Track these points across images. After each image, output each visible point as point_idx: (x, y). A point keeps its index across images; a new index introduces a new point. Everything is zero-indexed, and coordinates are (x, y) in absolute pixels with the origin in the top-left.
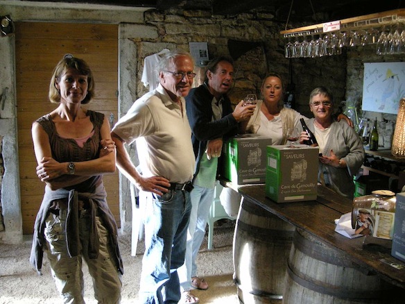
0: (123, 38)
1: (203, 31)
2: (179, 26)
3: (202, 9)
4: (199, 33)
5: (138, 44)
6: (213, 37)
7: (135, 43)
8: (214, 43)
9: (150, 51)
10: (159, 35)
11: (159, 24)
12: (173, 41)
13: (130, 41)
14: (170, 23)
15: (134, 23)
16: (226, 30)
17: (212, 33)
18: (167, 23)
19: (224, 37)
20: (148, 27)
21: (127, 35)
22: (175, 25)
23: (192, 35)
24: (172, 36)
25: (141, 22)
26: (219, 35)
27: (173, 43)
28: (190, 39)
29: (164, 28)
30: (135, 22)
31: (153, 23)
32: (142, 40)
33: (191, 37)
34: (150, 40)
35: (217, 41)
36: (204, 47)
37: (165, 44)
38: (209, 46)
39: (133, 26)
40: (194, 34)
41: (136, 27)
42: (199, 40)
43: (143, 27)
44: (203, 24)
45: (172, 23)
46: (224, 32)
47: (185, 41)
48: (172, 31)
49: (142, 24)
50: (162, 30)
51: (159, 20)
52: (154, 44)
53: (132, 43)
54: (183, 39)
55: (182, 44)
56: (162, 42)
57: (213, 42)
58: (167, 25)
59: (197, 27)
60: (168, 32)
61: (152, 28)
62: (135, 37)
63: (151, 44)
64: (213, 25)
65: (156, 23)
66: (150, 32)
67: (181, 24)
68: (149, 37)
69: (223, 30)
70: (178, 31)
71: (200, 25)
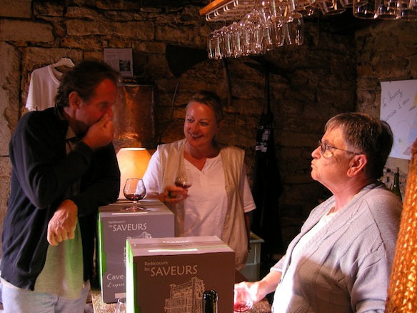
1: (126, 33)
2: (88, 23)
4: (119, 34)
5: (21, 49)
6: (142, 41)
7: (16, 48)
8: (144, 50)
9: (41, 61)
10: (56, 36)
11: (55, 20)
12: (77, 45)
13: (8, 46)
14: (74, 18)
15: (15, 19)
16: (163, 30)
17: (142, 35)
18: (69, 18)
19: (160, 41)
20: (38, 24)
21: (4, 36)
22: (81, 22)
23: (109, 37)
24: (76, 38)
25: (28, 16)
26: (152, 38)
27: (77, 49)
28: (105, 43)
29: (64, 26)
30: (18, 16)
31: (46, 18)
32: (29, 44)
33: (108, 41)
34: (41, 45)
35: (147, 47)
36: (127, 55)
37: (64, 51)
38: (136, 54)
39: (13, 22)
40: (113, 35)
41: (18, 23)
42: (120, 45)
43: (31, 24)
44: (126, 22)
45: (78, 18)
46: (160, 34)
47: (97, 47)
48: (77, 31)
49: (28, 20)
50: (60, 30)
51: (55, 14)
52: (48, 51)
53: (12, 48)
54: (93, 44)
55: (93, 50)
56: (60, 47)
57: (143, 48)
58: (68, 23)
59: (118, 25)
60: (72, 32)
61: (44, 25)
62: (16, 39)
63: (42, 50)
64: (142, 23)
65: (50, 19)
66: (41, 33)
67: (91, 20)
68: (38, 40)
69: (160, 31)
70: (86, 31)
71: (121, 22)
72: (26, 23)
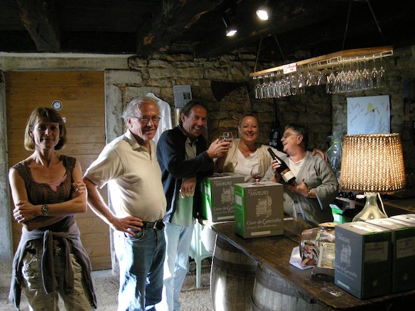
0: (109, 84)
1: (186, 75)
2: (163, 70)
3: (184, 53)
4: (182, 76)
5: (122, 89)
6: (196, 80)
7: (120, 88)
8: (197, 85)
9: (134, 96)
10: (143, 79)
11: (142, 69)
12: (157, 84)
13: (115, 87)
14: (153, 68)
15: (118, 70)
16: (208, 72)
17: (196, 76)
18: (151, 68)
19: (207, 79)
20: (132, 73)
21: (112, 81)
22: (158, 69)
23: (175, 78)
24: (156, 80)
25: (126, 67)
26: (202, 77)
27: (157, 86)
28: (174, 82)
29: (148, 73)
30: (120, 68)
31: (137, 68)
32: (127, 85)
33: (175, 81)
34: (134, 85)
35: (200, 83)
36: (187, 89)
37: (149, 88)
38: (193, 88)
39: (117, 72)
40: (178, 77)
41: (120, 72)
42: (183, 83)
43: (128, 72)
44: (185, 68)
45: (156, 67)
46: (207, 74)
47: (169, 85)
48: (156, 75)
49: (126, 70)
50: (146, 75)
51: (142, 65)
52: (139, 89)
53: (117, 88)
54: (167, 83)
55: (166, 87)
56: (146, 86)
57: (197, 84)
58: (150, 70)
59: (181, 70)
60: (153, 76)
61: (136, 73)
62: (120, 82)
63: (136, 88)
64: (196, 68)
65: (139, 69)
66: (134, 78)
67: (165, 68)
68: (133, 82)
69: (206, 73)
70: (162, 75)
71: (183, 68)
72: (125, 72)
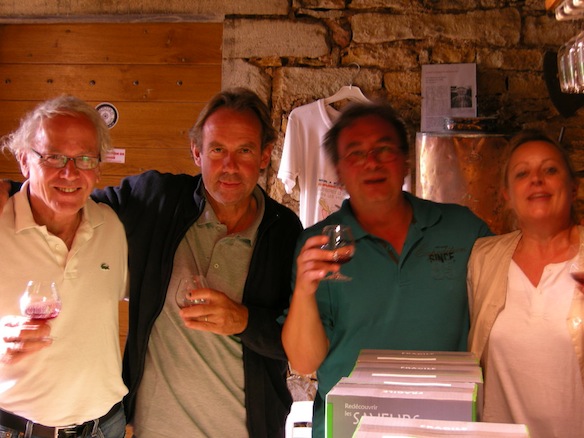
0: (231, 59)
1: (463, 32)
2: (391, 18)
4: (451, 37)
5: (269, 71)
6: (495, 48)
7: (262, 70)
8: (499, 64)
9: (306, 92)
10: (331, 44)
11: (331, 16)
12: (371, 61)
13: (248, 67)
14: (365, 11)
15: (260, 17)
16: (538, 24)
17: (495, 36)
18: (357, 11)
19: (532, 47)
20: (300, 25)
21: (241, 50)
22: (378, 18)
23: (430, 43)
24: (369, 48)
25: (282, 11)
26: (516, 40)
27: (372, 68)
28: (424, 54)
29: (348, 26)
30: (264, 13)
31: (314, 14)
32: (285, 61)
33: (430, 51)
34: (306, 63)
35: (507, 59)
36: (465, 77)
37: (347, 73)
38: (481, 75)
39: (256, 24)
40: (439, 40)
41: (265, 25)
42: (452, 58)
43: (288, 24)
44: (464, 12)
45: (373, 11)
46: (532, 31)
47: (408, 63)
48: (372, 34)
49: (282, 18)
50: (340, 33)
51: (331, 5)
52: (318, 74)
53: (255, 71)
54: (403, 59)
55: (400, 69)
56: (340, 64)
57: (497, 61)
58: (355, 19)
59: (448, 18)
60: (359, 36)
61: (311, 27)
62: (262, 54)
63: (309, 73)
64: (496, 13)
65: (321, 14)
66: (305, 41)
67: (398, 13)
68: (300, 53)
69: (531, 26)
70: (388, 33)
71: (455, 12)
72: (279, 25)
